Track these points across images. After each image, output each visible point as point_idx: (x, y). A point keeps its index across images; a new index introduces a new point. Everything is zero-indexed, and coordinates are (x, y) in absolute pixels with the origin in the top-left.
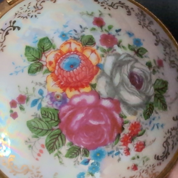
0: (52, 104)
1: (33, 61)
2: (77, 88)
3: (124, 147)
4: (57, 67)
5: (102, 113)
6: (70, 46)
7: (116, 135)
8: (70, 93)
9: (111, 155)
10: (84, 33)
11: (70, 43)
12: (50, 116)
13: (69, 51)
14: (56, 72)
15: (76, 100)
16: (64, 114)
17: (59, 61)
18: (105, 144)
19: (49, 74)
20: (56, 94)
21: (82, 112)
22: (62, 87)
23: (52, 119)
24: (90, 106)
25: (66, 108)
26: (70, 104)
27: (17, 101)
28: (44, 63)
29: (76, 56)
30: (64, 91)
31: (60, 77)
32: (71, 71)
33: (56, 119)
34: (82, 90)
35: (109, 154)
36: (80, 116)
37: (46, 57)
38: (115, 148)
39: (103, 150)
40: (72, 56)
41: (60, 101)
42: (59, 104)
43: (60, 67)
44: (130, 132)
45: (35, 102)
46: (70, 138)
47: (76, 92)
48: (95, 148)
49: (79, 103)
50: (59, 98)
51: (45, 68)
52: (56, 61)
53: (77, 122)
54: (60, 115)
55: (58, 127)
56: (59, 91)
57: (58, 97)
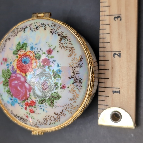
0: (12, 70)
1: (17, 49)
2: (21, 71)
3: (25, 106)
4: (21, 58)
5: (23, 87)
6: (30, 54)
7: (24, 99)
8: (18, 72)
9: (19, 105)
10: (39, 52)
11: (31, 53)
12: (9, 73)
13: (28, 56)
14: (19, 60)
15: (18, 76)
16: (12, 77)
17: (23, 57)
18: (19, 99)
19: (17, 59)
20: (14, 67)
21: (18, 81)
22: (17, 67)
23: (8, 75)
24: (21, 82)
25: (14, 75)
26: (16, 75)
28: (19, 54)
29: (29, 59)
30: (17, 69)
31: (19, 63)
32: (23, 64)
33: (10, 76)
34: (22, 74)
35: (19, 103)
36: (16, 82)
37: (21, 52)
38: (22, 103)
39: (17, 100)
40: (28, 58)
41: (14, 71)
42: (13, 72)
43: (21, 59)
44: (30, 102)
45: (8, 65)
46: (10, 87)
47: (20, 73)
48: (15, 97)
49: (18, 77)
50: (14, 70)
51: (17, 55)
52: (22, 56)
53: (14, 83)
54: (11, 76)
55: (9, 79)
56: (15, 67)
57: (14, 69)
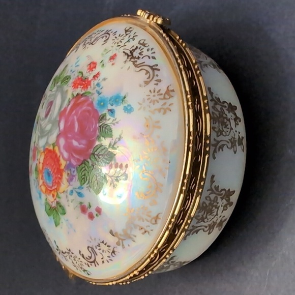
0: (74, 176)
1: (58, 214)
2: (58, 160)
3: (92, 83)
4: (53, 188)
5: (69, 124)
6: (42, 185)
7: (82, 98)
8: (63, 163)
9: (101, 91)
12: (83, 174)
13: (44, 184)
14: (56, 187)
15: (66, 155)
16: (78, 160)
17: (50, 189)
18: (91, 104)
19: (58, 192)
20: (67, 178)
21: (72, 143)
22: (62, 175)
23: (85, 169)
24: (67, 138)
25: (74, 162)
26: (69, 160)
27: (87, 213)
28: (55, 202)
29: (44, 175)
30: (63, 170)
31: (57, 181)
32: (51, 173)
33: (83, 165)
34: (58, 154)
35: (99, 93)
36: (75, 143)
37: (52, 202)
38: (94, 91)
39: (97, 102)
40: (45, 179)
41: (70, 170)
42: (73, 169)
43: (53, 186)
44: (79, 86)
45: (80, 195)
46: (94, 142)
47: (61, 159)
48: (96, 111)
49: (66, 151)
50: (69, 172)
52: (51, 191)
53: (80, 144)
54: (79, 163)
55: (89, 160)
56: (65, 176)
57: (68, 174)
